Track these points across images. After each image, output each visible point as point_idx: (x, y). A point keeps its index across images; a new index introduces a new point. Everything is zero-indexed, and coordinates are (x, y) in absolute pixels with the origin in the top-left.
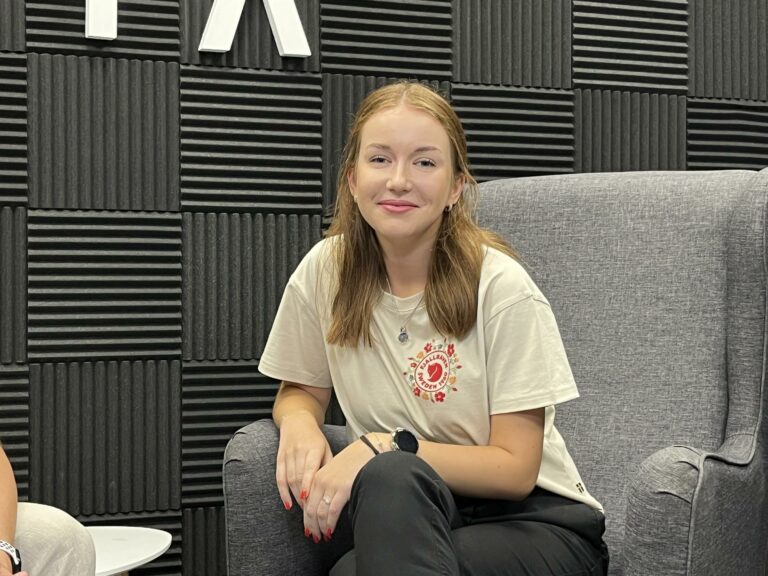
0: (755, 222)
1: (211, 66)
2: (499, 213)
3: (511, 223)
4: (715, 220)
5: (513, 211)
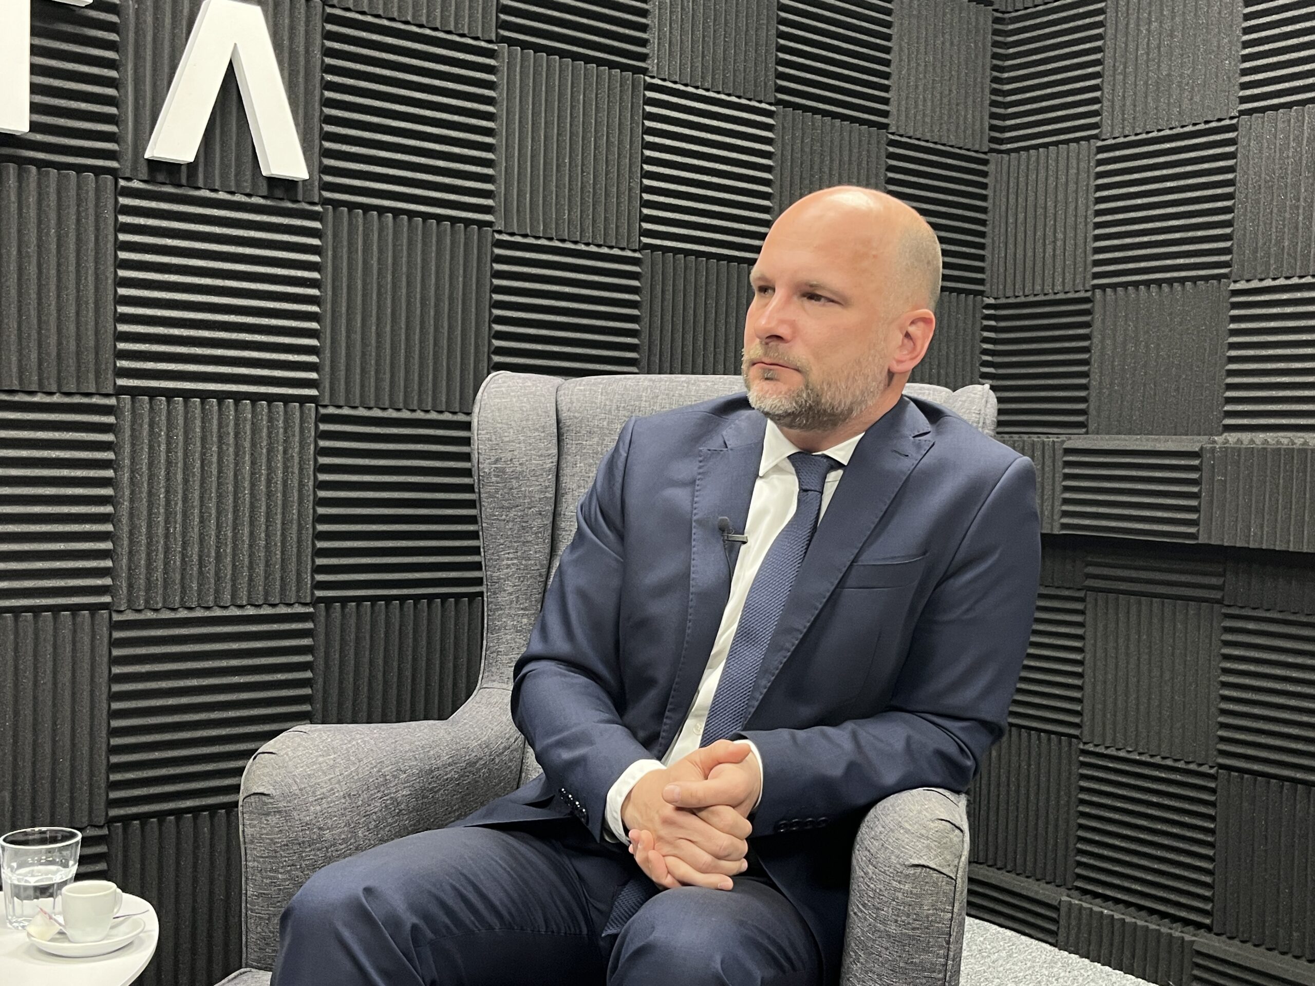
1: (164, 184)
2: (605, 423)
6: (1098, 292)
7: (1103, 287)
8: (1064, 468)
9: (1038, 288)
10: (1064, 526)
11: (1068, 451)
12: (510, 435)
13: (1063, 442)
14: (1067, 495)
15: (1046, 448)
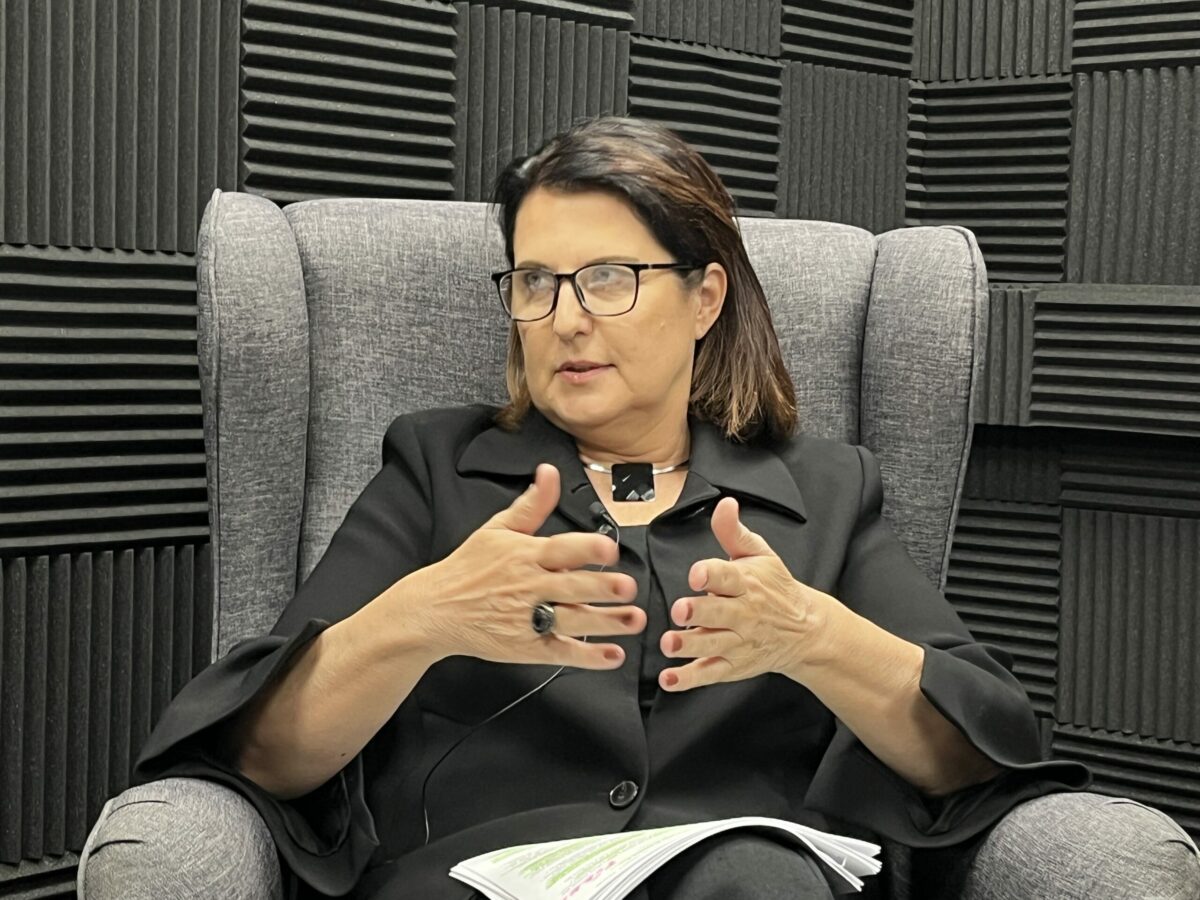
0: (959, 335)
2: (383, 279)
3: (412, 305)
4: (825, 321)
5: (413, 280)
6: (1082, 77)
7: (1089, 70)
8: (1035, 331)
9: (990, 68)
10: (1035, 415)
11: (1041, 307)
12: (264, 295)
13: (1034, 294)
14: (1040, 371)
15: (1010, 301)
